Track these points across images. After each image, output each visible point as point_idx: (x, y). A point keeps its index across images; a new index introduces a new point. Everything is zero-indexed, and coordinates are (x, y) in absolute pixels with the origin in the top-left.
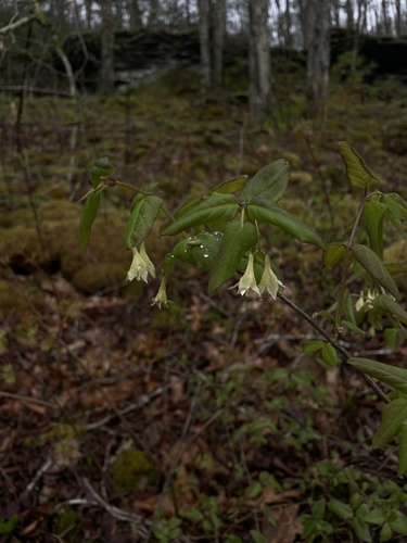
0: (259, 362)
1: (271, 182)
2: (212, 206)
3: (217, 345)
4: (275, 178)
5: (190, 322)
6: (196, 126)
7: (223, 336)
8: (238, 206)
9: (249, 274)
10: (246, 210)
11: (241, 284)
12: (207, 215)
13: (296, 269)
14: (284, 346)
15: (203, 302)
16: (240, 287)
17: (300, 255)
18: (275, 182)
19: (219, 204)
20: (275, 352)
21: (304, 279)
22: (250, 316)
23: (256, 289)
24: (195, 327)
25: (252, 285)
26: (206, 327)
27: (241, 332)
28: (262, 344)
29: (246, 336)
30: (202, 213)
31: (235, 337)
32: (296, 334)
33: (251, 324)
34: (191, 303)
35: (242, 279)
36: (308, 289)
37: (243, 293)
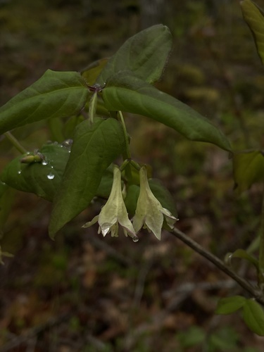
0: (170, 320)
1: (143, 56)
2: (44, 92)
3: (117, 302)
4: (148, 50)
5: (83, 276)
6: (81, 42)
7: (124, 291)
8: (86, 90)
9: (116, 200)
10: (100, 96)
11: (102, 218)
12: (35, 106)
13: (207, 201)
14: (200, 298)
15: (97, 249)
16: (100, 223)
17: (212, 184)
18: (149, 56)
19: (55, 87)
20: (189, 307)
21: (219, 213)
22: (157, 263)
23: (128, 225)
24: (89, 281)
25: (120, 217)
26: (102, 280)
27: (146, 284)
28: (173, 297)
29: (153, 289)
30: (27, 103)
31: (139, 291)
32: (213, 281)
33: (157, 273)
34: (82, 252)
35: (104, 209)
36: (225, 225)
37: (105, 233)
